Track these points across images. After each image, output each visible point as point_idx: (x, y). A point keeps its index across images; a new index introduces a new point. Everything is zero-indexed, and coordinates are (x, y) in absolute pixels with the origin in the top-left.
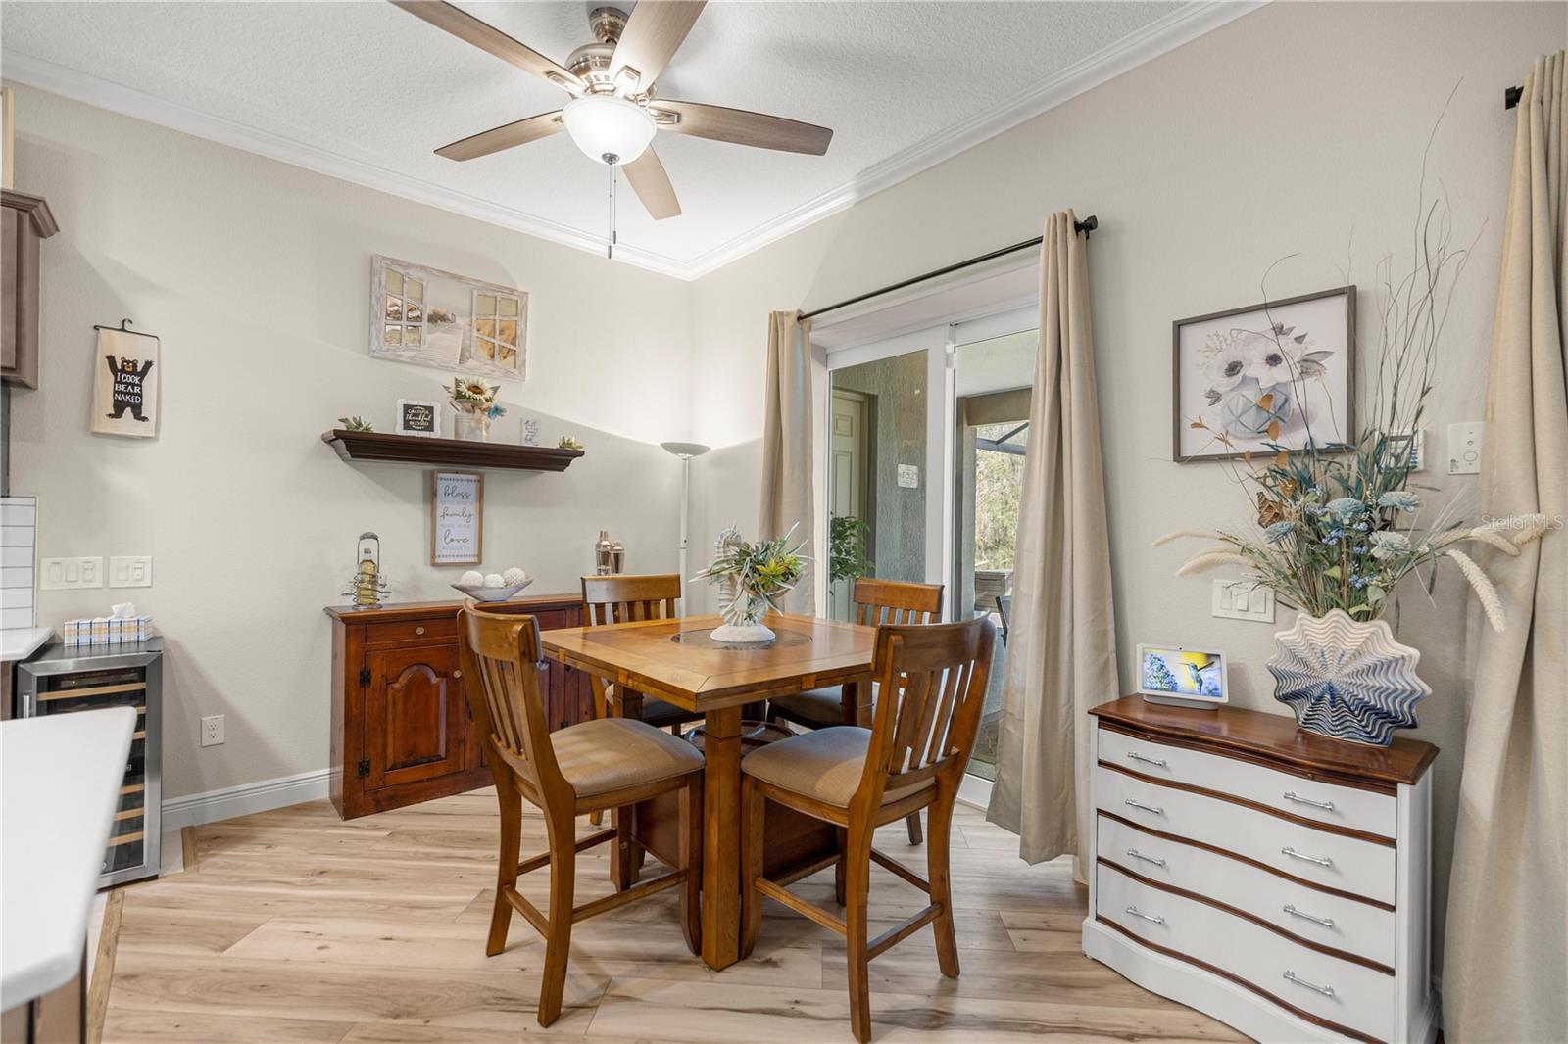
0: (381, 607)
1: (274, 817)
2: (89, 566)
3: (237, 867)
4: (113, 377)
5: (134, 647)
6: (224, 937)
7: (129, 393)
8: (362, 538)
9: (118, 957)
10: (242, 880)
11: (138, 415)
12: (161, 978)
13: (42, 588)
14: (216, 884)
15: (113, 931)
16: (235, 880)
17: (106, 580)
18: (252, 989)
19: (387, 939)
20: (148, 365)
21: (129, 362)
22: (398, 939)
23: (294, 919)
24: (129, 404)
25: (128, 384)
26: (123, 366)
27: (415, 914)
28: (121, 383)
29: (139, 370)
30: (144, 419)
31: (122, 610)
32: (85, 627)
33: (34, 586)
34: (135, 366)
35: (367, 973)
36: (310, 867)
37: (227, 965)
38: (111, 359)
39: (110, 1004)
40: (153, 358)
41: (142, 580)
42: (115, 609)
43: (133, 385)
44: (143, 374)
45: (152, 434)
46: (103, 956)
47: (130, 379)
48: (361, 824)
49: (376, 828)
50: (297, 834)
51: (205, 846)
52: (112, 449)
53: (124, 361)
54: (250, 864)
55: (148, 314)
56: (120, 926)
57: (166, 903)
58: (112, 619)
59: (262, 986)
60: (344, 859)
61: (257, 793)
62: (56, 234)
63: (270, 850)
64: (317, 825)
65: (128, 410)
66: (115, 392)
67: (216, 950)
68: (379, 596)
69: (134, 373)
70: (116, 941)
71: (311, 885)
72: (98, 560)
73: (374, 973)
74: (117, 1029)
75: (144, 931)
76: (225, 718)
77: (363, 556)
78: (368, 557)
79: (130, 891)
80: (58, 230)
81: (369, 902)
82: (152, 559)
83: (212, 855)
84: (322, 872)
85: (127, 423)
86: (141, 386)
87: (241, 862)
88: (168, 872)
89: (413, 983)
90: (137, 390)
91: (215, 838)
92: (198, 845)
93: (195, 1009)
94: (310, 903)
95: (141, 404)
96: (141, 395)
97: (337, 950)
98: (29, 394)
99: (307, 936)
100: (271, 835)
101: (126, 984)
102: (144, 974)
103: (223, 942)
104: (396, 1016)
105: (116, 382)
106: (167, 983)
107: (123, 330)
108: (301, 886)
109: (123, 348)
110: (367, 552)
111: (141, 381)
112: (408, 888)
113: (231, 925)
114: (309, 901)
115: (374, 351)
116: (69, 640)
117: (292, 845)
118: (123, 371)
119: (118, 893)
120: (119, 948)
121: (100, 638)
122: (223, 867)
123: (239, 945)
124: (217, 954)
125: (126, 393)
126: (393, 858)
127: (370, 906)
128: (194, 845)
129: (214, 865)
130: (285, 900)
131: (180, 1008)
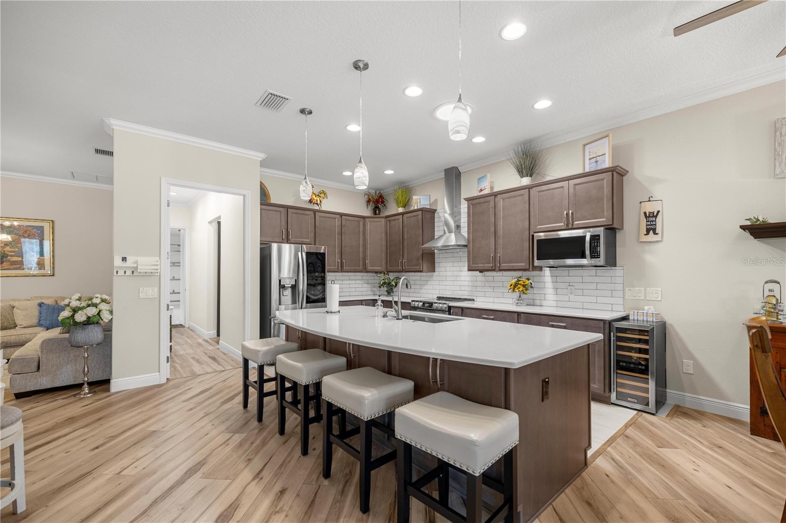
0: (782, 323)
1: (717, 417)
2: (640, 291)
3: (685, 426)
4: (646, 220)
5: (642, 322)
6: (662, 444)
7: (652, 225)
8: (766, 282)
9: (628, 430)
10: (683, 432)
11: (655, 233)
12: (635, 443)
13: (626, 298)
14: (673, 427)
15: (631, 423)
16: (681, 430)
17: (645, 296)
18: (659, 464)
19: (728, 487)
20: (658, 212)
21: (651, 213)
22: (734, 490)
23: (693, 455)
24: (651, 229)
25: (651, 221)
26: (649, 215)
27: (754, 488)
28: (649, 221)
29: (655, 215)
30: (657, 234)
31: (649, 309)
32: (636, 313)
33: (624, 297)
34: (653, 214)
35: (707, 490)
36: (716, 442)
37: (657, 452)
38: (645, 213)
39: (618, 440)
40: (660, 209)
41: (657, 298)
42: (646, 308)
43: (653, 221)
44: (656, 217)
45: (660, 239)
46: (624, 428)
47: (651, 219)
48: (758, 440)
49: (767, 446)
50: (721, 428)
51: (679, 414)
52: (647, 247)
53: (650, 213)
54: (691, 428)
55: (658, 192)
56: (634, 422)
57: (652, 424)
58: (644, 312)
59: (663, 465)
60: (736, 449)
61: (709, 403)
62: (628, 174)
63: (703, 428)
64: (734, 430)
65: (651, 231)
66: (647, 225)
67: (657, 446)
68: (780, 317)
69: (653, 216)
70: (630, 425)
71: (711, 449)
72: (642, 289)
73: (710, 492)
74: (615, 447)
75: (640, 428)
76: (693, 363)
77: (767, 293)
78: (772, 294)
79: (644, 414)
80: (628, 172)
81: (732, 469)
82: (661, 290)
83: (680, 418)
84: (720, 447)
85: (651, 237)
86: (655, 221)
87: (688, 426)
88: (659, 415)
89: (725, 508)
90: (654, 223)
91: (685, 413)
92: (677, 413)
93: (638, 457)
94: (704, 454)
95: (656, 228)
96: (655, 225)
97: (701, 475)
98: (621, 232)
99: (693, 463)
100: (709, 423)
101: (625, 438)
102: (631, 438)
103: (661, 445)
104: (706, 511)
105: (647, 221)
106: (636, 445)
107: (649, 201)
108: (707, 447)
109: (649, 208)
110: (770, 291)
111: (656, 219)
112: (762, 478)
113: (668, 442)
114: (704, 453)
115: (777, 175)
116: (631, 318)
117: (714, 431)
118: (649, 217)
119: (640, 413)
120: (630, 428)
121: (641, 318)
122: (680, 424)
123: (665, 449)
124: (656, 447)
125: (650, 225)
126: (764, 462)
127: (732, 471)
128: (676, 412)
129: (678, 422)
130: (695, 447)
131: (634, 453)
